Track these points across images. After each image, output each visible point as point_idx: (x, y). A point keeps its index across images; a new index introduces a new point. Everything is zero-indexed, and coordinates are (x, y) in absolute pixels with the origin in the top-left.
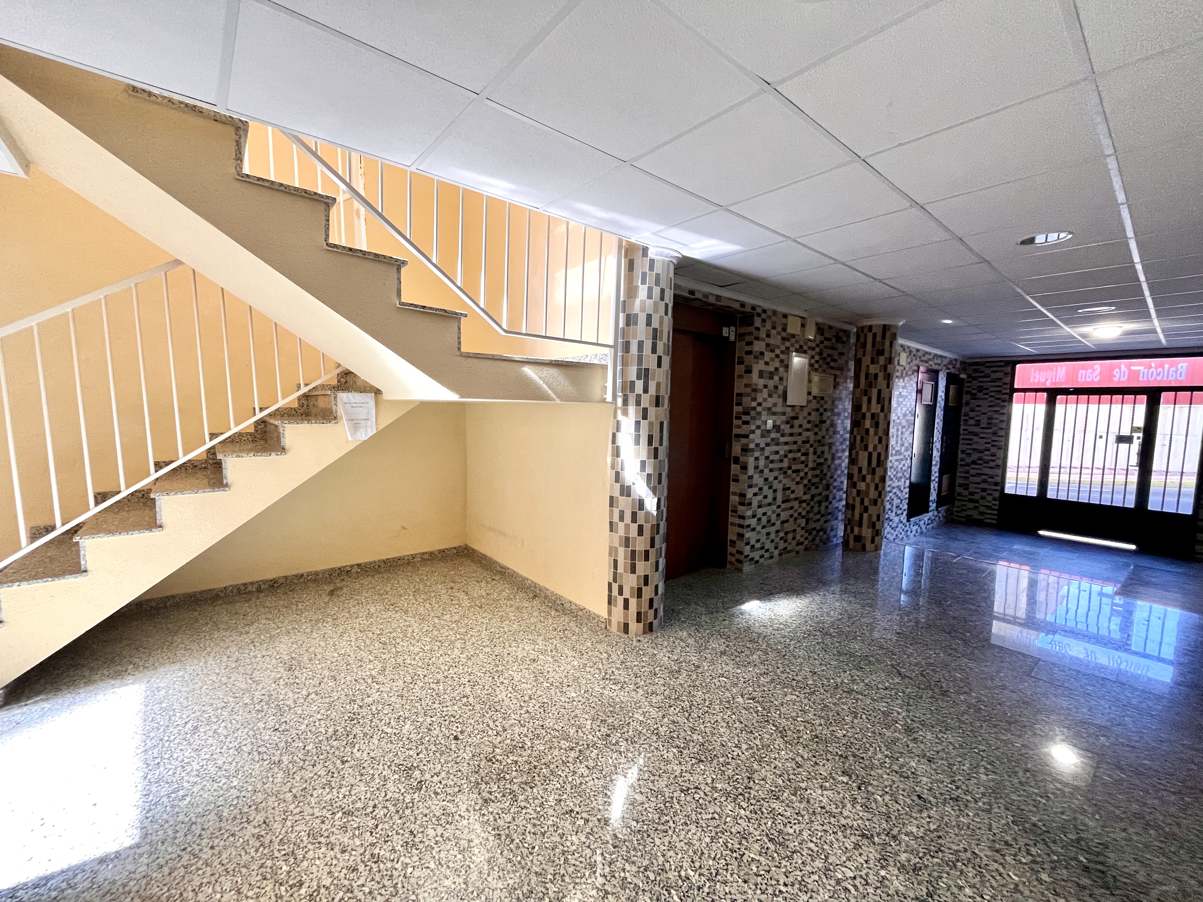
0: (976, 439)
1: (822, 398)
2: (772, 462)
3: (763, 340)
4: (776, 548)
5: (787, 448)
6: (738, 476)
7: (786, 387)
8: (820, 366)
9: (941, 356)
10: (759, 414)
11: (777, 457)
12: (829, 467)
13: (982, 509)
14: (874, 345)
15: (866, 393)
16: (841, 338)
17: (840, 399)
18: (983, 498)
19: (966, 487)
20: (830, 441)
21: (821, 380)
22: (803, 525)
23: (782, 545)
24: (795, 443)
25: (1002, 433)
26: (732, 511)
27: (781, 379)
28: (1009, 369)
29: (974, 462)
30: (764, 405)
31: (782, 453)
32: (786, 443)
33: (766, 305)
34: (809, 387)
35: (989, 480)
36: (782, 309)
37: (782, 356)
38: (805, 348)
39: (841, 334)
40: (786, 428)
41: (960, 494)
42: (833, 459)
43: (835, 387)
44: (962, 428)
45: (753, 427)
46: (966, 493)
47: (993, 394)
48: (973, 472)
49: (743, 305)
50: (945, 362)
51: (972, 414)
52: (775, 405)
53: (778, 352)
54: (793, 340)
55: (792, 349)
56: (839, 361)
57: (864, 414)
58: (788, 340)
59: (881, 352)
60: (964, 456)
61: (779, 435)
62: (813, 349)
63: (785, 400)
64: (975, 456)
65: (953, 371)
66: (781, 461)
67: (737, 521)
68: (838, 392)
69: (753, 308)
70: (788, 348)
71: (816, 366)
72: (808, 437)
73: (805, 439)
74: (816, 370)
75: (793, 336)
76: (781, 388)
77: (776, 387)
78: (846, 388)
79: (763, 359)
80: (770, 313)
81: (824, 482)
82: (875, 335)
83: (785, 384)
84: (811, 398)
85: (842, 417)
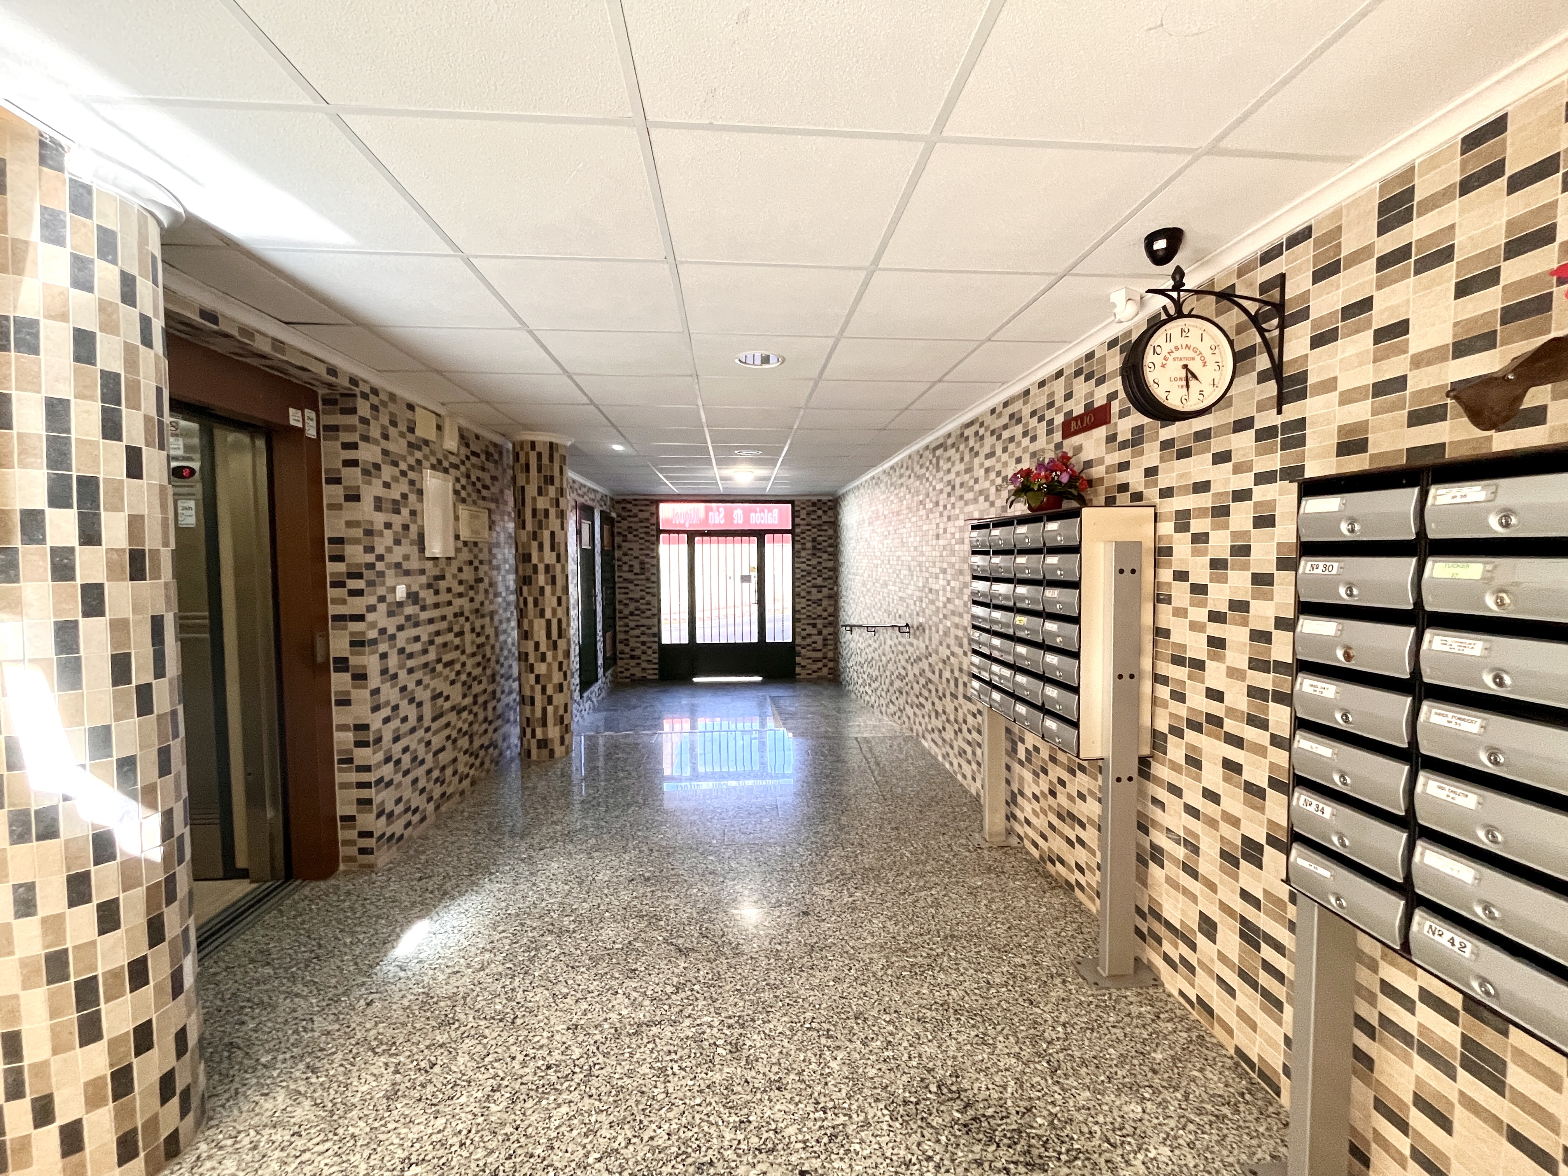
0: (631, 586)
1: (476, 544)
2: (411, 656)
3: (377, 443)
4: (430, 800)
5: (432, 628)
6: (348, 693)
7: (422, 528)
8: (469, 495)
9: (594, 491)
10: (381, 574)
11: (417, 647)
12: (493, 647)
13: (644, 665)
14: (539, 470)
15: (535, 535)
16: (492, 455)
17: (498, 545)
18: (644, 653)
19: (626, 642)
20: (492, 608)
21: (473, 517)
22: (466, 746)
23: (437, 793)
24: (444, 618)
25: (653, 578)
26: (341, 761)
27: (413, 513)
28: (653, 509)
29: (632, 614)
30: (389, 558)
31: (425, 638)
32: (431, 621)
33: (376, 381)
34: (456, 529)
35: (648, 631)
36: (406, 394)
37: (411, 475)
38: (446, 464)
39: (492, 449)
40: (428, 596)
41: (622, 653)
42: (497, 635)
43: (490, 528)
44: (617, 574)
45: (373, 600)
46: (627, 649)
47: (642, 535)
48: (632, 624)
49: (332, 371)
50: (599, 497)
51: (625, 559)
52: (406, 558)
53: (403, 466)
54: (426, 450)
55: (426, 464)
56: (493, 489)
57: (535, 566)
58: (419, 449)
59: (550, 480)
60: (622, 607)
61: (417, 608)
62: (456, 467)
63: (422, 550)
64: (632, 606)
65: (604, 508)
66: (425, 652)
67: (354, 777)
68: (494, 534)
69: (354, 381)
70: (419, 462)
71: (463, 494)
72: (461, 607)
73: (457, 610)
74: (464, 501)
75: (426, 443)
76: (413, 528)
77: (406, 527)
78: (504, 529)
79: (379, 477)
80: (384, 397)
81: (489, 672)
82: (539, 455)
83: (420, 523)
84: (460, 544)
85: (503, 572)
